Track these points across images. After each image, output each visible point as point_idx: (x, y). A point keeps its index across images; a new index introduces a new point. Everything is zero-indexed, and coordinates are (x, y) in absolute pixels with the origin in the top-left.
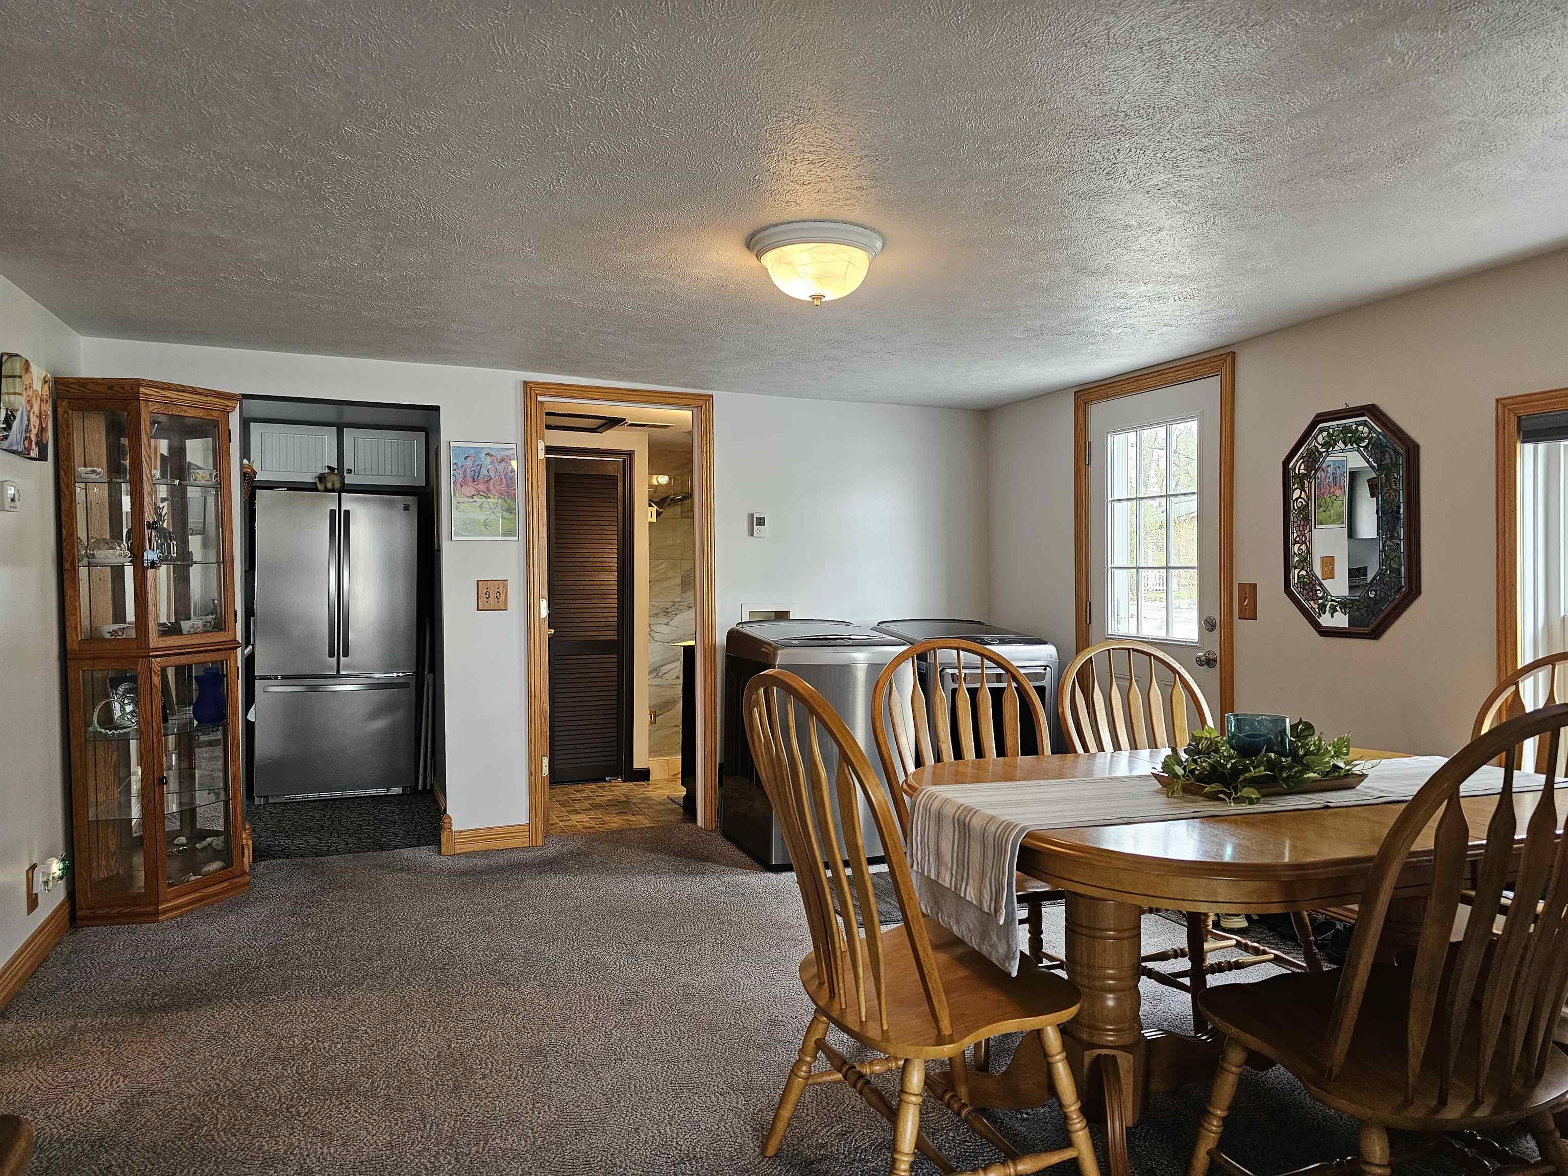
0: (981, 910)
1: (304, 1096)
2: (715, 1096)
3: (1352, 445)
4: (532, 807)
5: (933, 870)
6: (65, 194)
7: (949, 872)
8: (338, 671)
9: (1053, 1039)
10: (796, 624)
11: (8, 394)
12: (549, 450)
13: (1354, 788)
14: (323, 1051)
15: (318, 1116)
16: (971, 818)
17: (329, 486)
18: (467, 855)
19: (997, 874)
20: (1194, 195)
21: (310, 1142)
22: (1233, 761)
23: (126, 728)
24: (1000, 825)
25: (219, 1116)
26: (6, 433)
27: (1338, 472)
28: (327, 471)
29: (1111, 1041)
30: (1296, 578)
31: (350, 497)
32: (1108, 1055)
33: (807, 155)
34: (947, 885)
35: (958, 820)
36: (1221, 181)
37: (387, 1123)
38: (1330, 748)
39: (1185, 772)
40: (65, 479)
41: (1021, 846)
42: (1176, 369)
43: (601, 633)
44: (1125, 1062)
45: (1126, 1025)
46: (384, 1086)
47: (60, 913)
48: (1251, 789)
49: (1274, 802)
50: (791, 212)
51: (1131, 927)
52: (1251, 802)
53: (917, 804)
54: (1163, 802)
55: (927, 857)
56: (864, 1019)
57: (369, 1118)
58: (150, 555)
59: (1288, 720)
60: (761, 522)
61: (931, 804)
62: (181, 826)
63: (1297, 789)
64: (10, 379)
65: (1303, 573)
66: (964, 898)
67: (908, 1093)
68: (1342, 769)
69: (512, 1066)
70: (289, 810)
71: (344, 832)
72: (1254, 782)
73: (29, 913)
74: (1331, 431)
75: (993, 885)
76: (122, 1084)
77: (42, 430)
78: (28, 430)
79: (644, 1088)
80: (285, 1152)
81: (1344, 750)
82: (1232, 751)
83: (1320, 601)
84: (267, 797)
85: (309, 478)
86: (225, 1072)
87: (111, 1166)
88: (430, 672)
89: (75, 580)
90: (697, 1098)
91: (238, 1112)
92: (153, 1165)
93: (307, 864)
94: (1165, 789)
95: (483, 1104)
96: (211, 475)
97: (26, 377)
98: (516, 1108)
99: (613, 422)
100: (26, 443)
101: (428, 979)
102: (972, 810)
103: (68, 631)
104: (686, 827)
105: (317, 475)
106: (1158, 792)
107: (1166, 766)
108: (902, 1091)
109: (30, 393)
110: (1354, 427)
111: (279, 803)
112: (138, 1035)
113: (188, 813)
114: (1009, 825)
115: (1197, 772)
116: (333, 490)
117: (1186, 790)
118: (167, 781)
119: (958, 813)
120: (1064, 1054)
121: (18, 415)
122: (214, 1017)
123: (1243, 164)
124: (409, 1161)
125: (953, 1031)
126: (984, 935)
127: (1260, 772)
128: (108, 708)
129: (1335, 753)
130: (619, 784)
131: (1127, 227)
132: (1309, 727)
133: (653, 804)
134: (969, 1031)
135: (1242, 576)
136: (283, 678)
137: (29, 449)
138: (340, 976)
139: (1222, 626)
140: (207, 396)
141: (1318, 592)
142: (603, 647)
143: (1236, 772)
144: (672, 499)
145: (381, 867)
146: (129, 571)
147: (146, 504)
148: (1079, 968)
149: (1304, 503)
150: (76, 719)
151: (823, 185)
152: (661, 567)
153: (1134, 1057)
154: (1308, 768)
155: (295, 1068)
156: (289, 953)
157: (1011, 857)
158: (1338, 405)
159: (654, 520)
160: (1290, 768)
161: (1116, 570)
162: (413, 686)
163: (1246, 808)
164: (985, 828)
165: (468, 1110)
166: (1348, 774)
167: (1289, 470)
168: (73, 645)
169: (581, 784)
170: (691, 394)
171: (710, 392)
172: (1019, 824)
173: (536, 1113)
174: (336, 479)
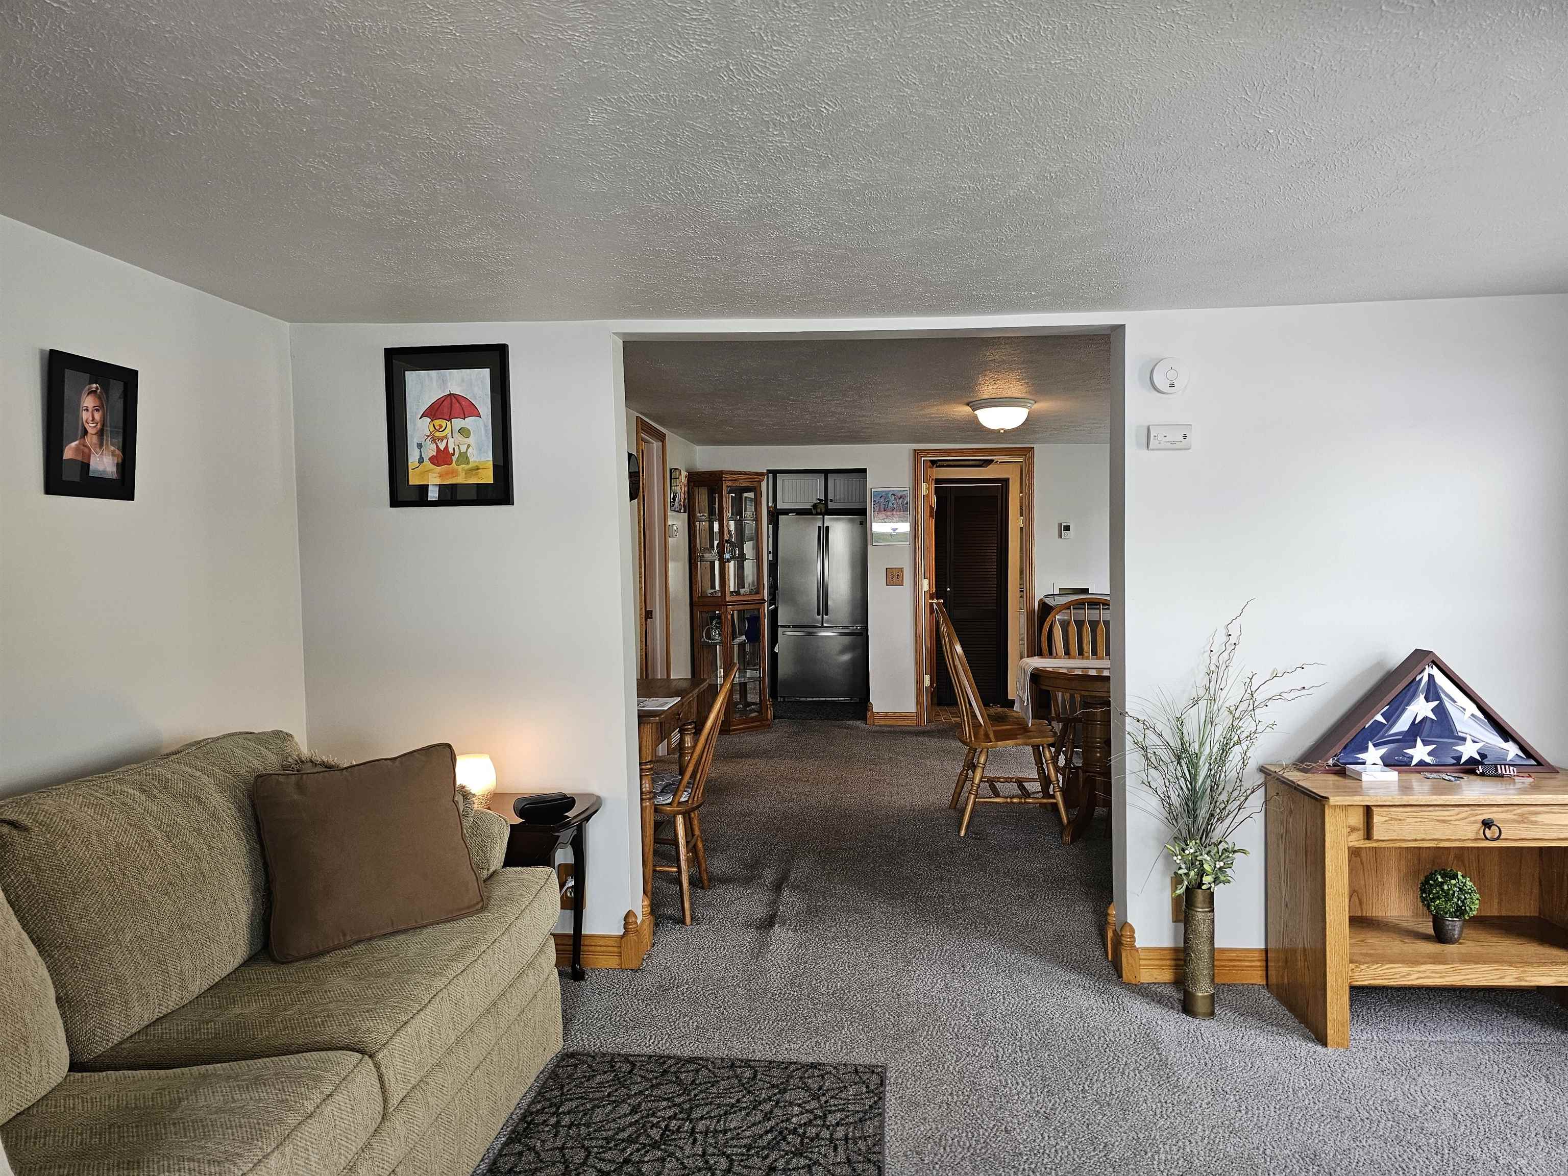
4: (919, 703)
8: (823, 624)
10: (1093, 596)
11: (674, 487)
17: (819, 511)
18: (880, 726)
23: (715, 640)
26: (673, 504)
28: (818, 501)
31: (830, 517)
40: (692, 520)
43: (985, 604)
58: (727, 556)
60: (1067, 528)
64: (675, 480)
70: (795, 704)
71: (821, 714)
77: (685, 499)
78: (680, 500)
84: (784, 697)
85: (808, 506)
89: (696, 568)
96: (753, 513)
97: (680, 478)
100: (679, 506)
103: (694, 592)
105: (812, 504)
109: (681, 484)
111: (790, 701)
116: (820, 514)
121: (677, 495)
128: (709, 631)
136: (794, 627)
137: (681, 509)
140: (751, 475)
142: (988, 612)
146: (717, 563)
147: (725, 529)
150: (696, 635)
168: (695, 599)
170: (1020, 448)
171: (1032, 446)
174: (822, 506)
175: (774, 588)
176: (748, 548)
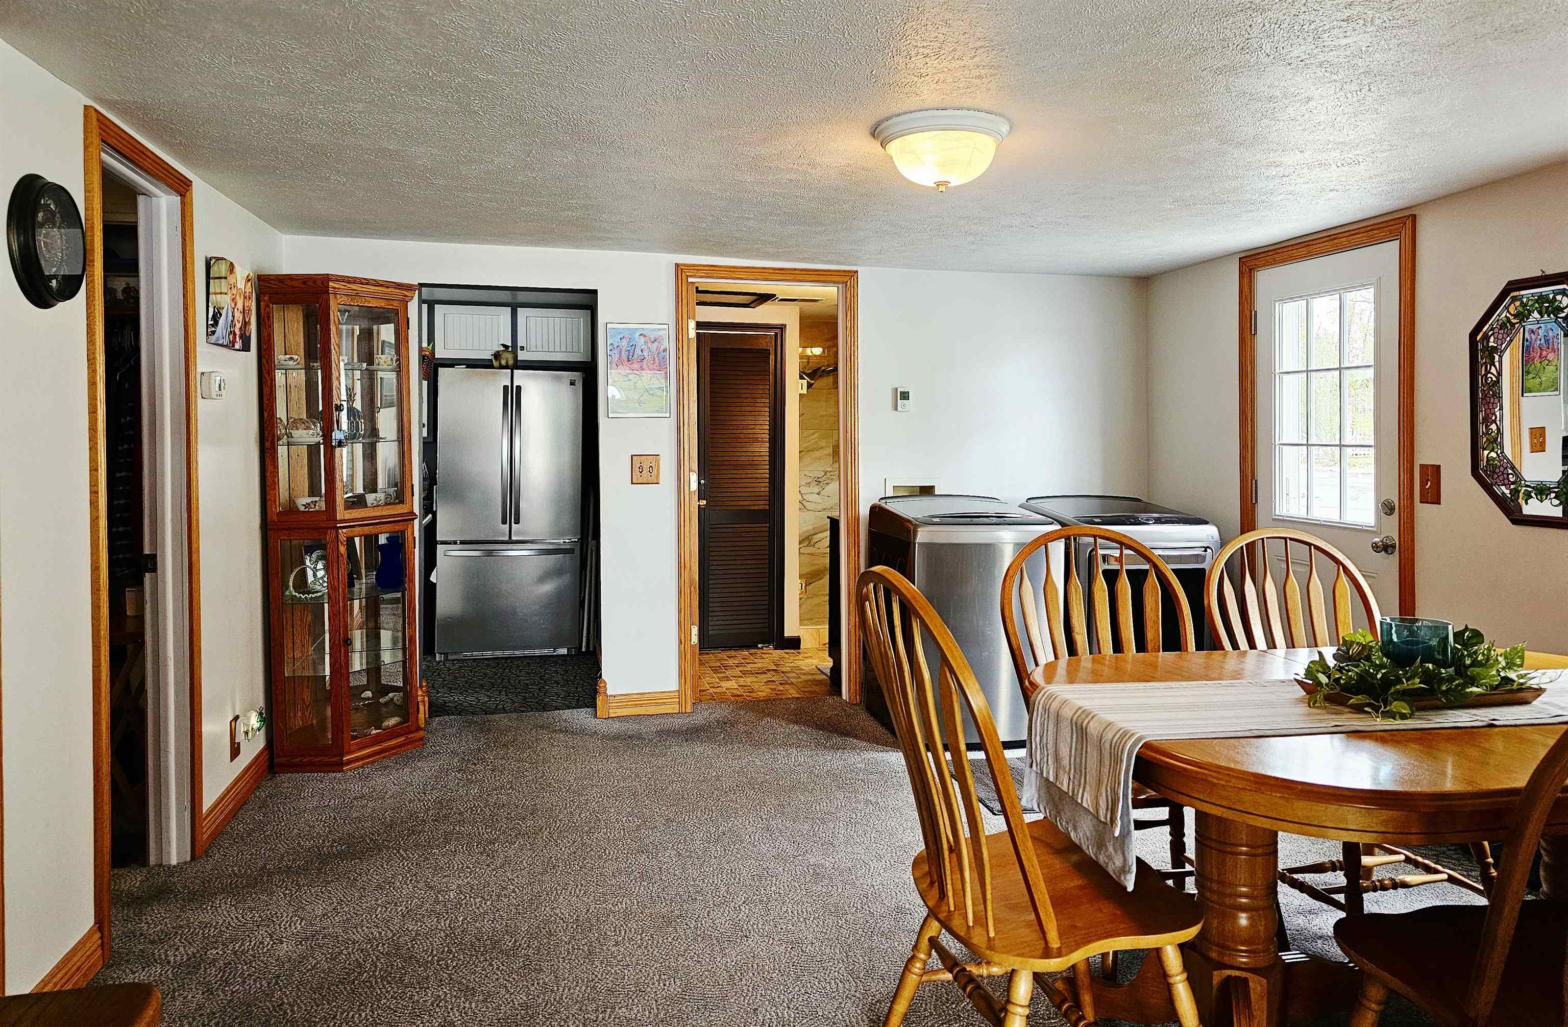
0: (1098, 818)
1: (454, 950)
2: (835, 982)
3: (1549, 316)
4: (682, 673)
5: (1051, 772)
6: (254, 118)
7: (1066, 775)
8: (510, 537)
9: (1173, 961)
10: (941, 499)
11: (216, 293)
12: (699, 325)
13: (1530, 703)
14: (474, 907)
15: (464, 970)
16: (1089, 722)
17: (503, 362)
18: (621, 719)
19: (1113, 784)
20: (1343, 64)
21: (455, 996)
22: (1383, 671)
23: (317, 592)
24: (1117, 733)
25: (378, 964)
26: (214, 329)
27: (1551, 334)
28: (502, 349)
29: (1245, 963)
30: (1485, 460)
31: (522, 373)
32: (1239, 977)
33: (921, 50)
34: (1065, 789)
35: (1076, 723)
36: (1371, 49)
37: (525, 983)
38: (1500, 659)
39: (1330, 680)
40: (267, 366)
41: (1136, 756)
42: (1350, 233)
43: (752, 503)
44: (1257, 986)
45: (1260, 947)
46: (525, 945)
47: (260, 759)
48: (1403, 704)
49: (1430, 717)
50: (912, 102)
51: (1268, 843)
52: (1403, 717)
53: (1037, 702)
54: (1302, 712)
55: (1045, 759)
56: (971, 924)
57: (509, 977)
58: (339, 434)
59: (1450, 627)
60: (905, 396)
61: (1050, 705)
62: (368, 682)
63: (1457, 704)
64: (218, 280)
65: (1493, 455)
66: (1081, 805)
67: (1013, 1004)
68: (1514, 681)
69: (644, 935)
70: (466, 667)
71: (512, 691)
72: (1408, 696)
73: (231, 761)
74: (1525, 300)
75: (1109, 793)
76: (299, 926)
77: (246, 324)
78: (233, 325)
79: (767, 968)
80: (432, 1004)
81: (1518, 661)
82: (1385, 659)
83: (1512, 487)
84: (447, 653)
85: (487, 355)
86: (387, 922)
87: (283, 1003)
88: (593, 539)
89: (275, 459)
90: (816, 983)
91: (395, 961)
92: (318, 1006)
93: (476, 722)
94: (1308, 697)
95: (613, 971)
96: (392, 360)
97: (231, 279)
98: (644, 978)
99: (764, 298)
100: (231, 337)
101: (574, 842)
102: (1089, 714)
103: (269, 504)
104: (830, 700)
105: (493, 352)
106: (1300, 700)
107: (1309, 673)
108: (1008, 1001)
109: (235, 291)
110: (1551, 296)
111: (457, 660)
112: (316, 880)
113: (374, 669)
114: (1125, 733)
115: (1342, 682)
116: (506, 367)
117: (1328, 699)
118: (351, 643)
119: (1076, 717)
120: (1185, 975)
121: (224, 313)
122: (382, 866)
123: (1394, 31)
124: (541, 1023)
125: (1061, 943)
126: (1100, 845)
127: (1414, 684)
128: (303, 573)
129: (1507, 664)
130: (770, 652)
131: (1270, 99)
132: (1477, 636)
133: (801, 673)
134: (1077, 946)
135: (1424, 456)
136: (462, 543)
137: (234, 342)
138: (495, 834)
139: (1402, 509)
140: (388, 287)
141: (1511, 476)
142: (754, 516)
143: (1387, 683)
144: (824, 371)
145: (542, 727)
146: (321, 449)
147: (334, 388)
148: (1209, 884)
149: (1494, 379)
150: (276, 583)
151: (942, 76)
152: (813, 437)
153: (1268, 982)
154: (1473, 681)
155: (448, 922)
156: (452, 809)
157: (1127, 766)
158: (1534, 272)
159: (805, 391)
160: (1451, 679)
161: (1284, 447)
162: (578, 552)
163: (1398, 724)
164: (1102, 734)
165: (599, 976)
166: (1521, 689)
167: (1477, 342)
168: (273, 517)
169: (734, 650)
170: (836, 271)
171: (854, 268)
172: (1137, 733)
173: (662, 985)
174: (509, 356)
175: (430, 479)
176: (386, 420)
